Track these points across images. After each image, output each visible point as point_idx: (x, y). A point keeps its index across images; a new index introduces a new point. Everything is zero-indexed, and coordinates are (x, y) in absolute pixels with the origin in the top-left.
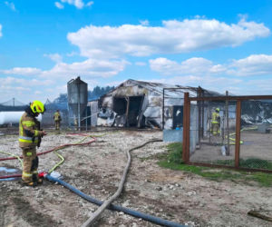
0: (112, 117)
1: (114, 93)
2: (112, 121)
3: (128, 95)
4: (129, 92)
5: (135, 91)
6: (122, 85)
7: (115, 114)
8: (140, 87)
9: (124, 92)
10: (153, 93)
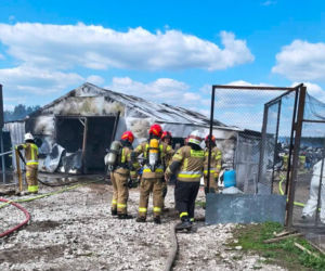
0: (54, 154)
1: (58, 108)
2: (55, 162)
3: (84, 113)
4: (86, 107)
5: (99, 106)
6: (72, 94)
7: (61, 149)
8: (108, 99)
9: (77, 107)
10: (132, 112)
